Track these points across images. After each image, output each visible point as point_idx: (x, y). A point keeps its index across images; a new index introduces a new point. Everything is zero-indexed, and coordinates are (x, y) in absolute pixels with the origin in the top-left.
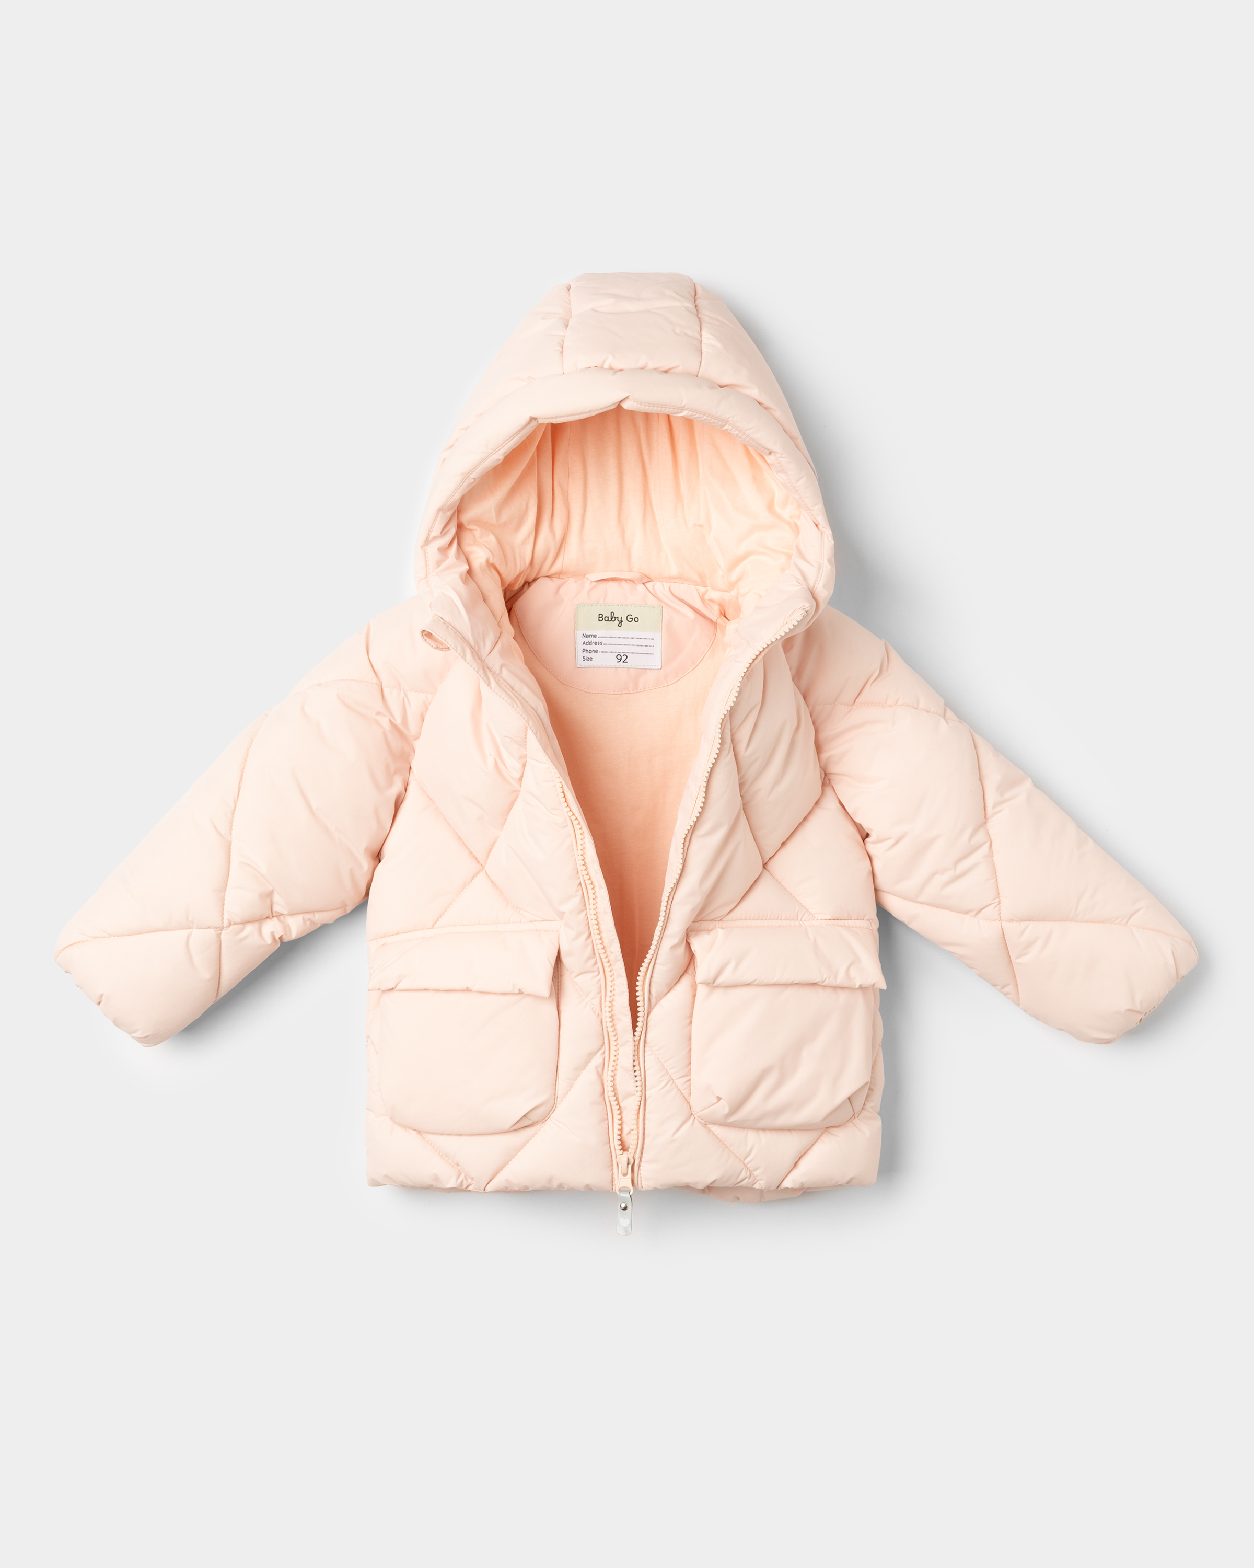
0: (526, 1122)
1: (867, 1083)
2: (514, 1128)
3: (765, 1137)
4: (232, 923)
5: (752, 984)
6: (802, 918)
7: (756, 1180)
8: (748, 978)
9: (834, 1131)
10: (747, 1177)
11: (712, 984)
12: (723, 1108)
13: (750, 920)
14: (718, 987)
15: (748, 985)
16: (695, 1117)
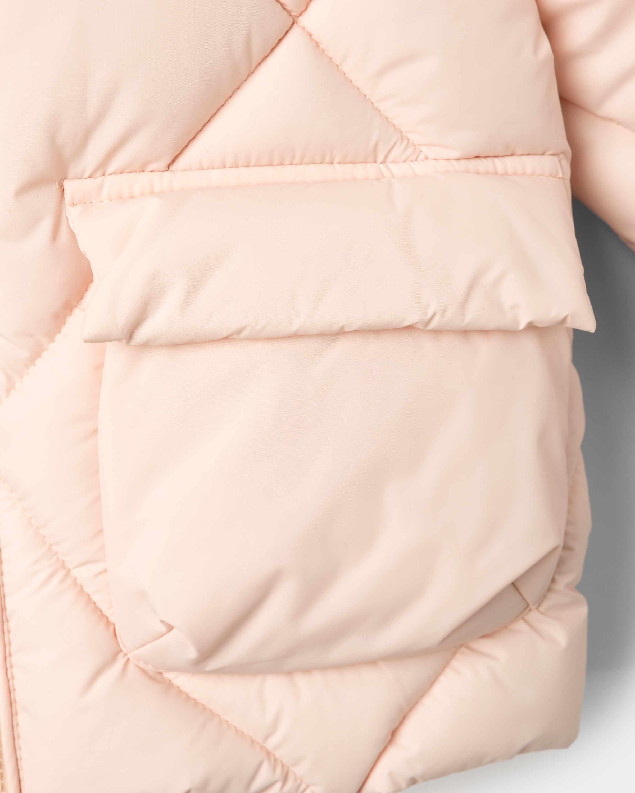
5: (235, 336)
6: (387, 156)
7: (303, 787)
13: (248, 166)
15: (227, 338)
16: (129, 656)
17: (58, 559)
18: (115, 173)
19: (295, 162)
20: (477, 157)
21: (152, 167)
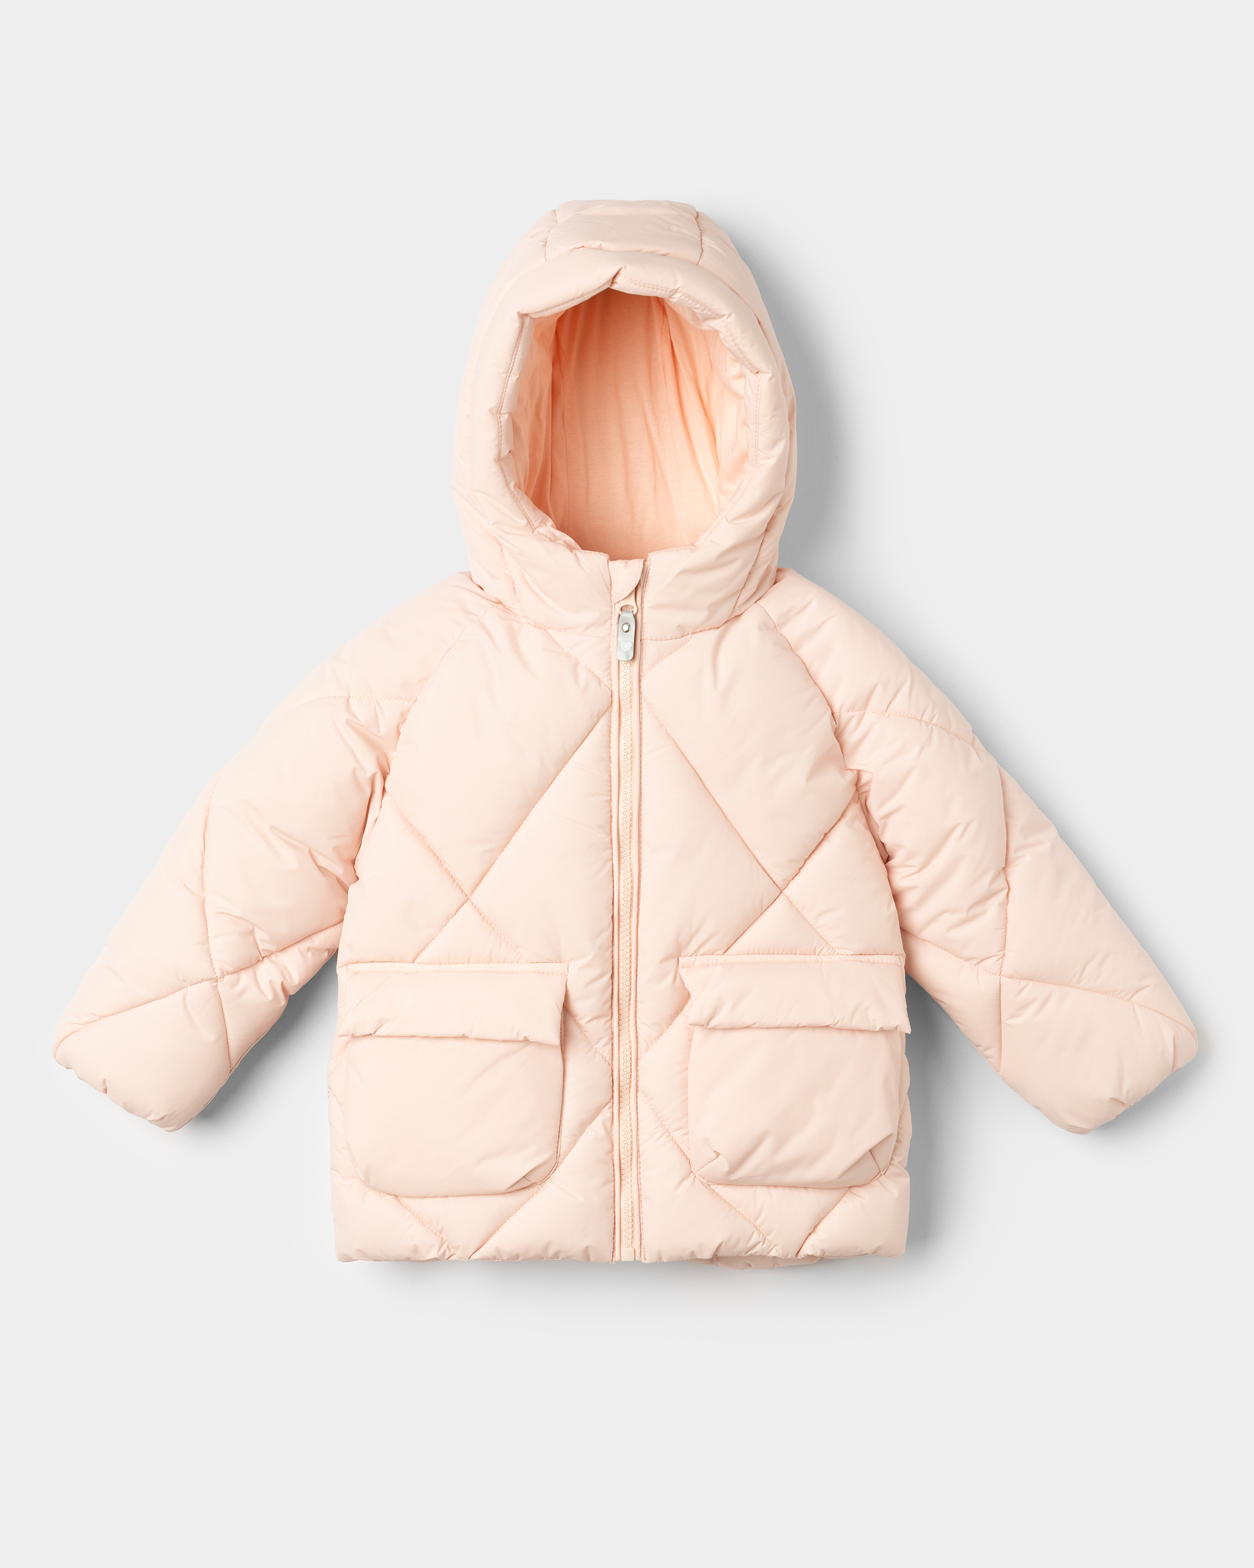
0: (526, 1184)
1: (890, 1135)
2: (511, 1189)
3: (777, 1194)
4: (225, 973)
5: (752, 1026)
6: (820, 952)
7: (772, 1247)
8: (748, 1021)
9: (857, 1191)
10: (760, 1242)
11: (706, 1026)
12: (721, 1166)
13: (759, 954)
14: (714, 1029)
15: (748, 1027)
16: (696, 1174)
17: (665, 1128)
18: (701, 955)
19: (780, 953)
20: (861, 954)
21: (717, 953)
